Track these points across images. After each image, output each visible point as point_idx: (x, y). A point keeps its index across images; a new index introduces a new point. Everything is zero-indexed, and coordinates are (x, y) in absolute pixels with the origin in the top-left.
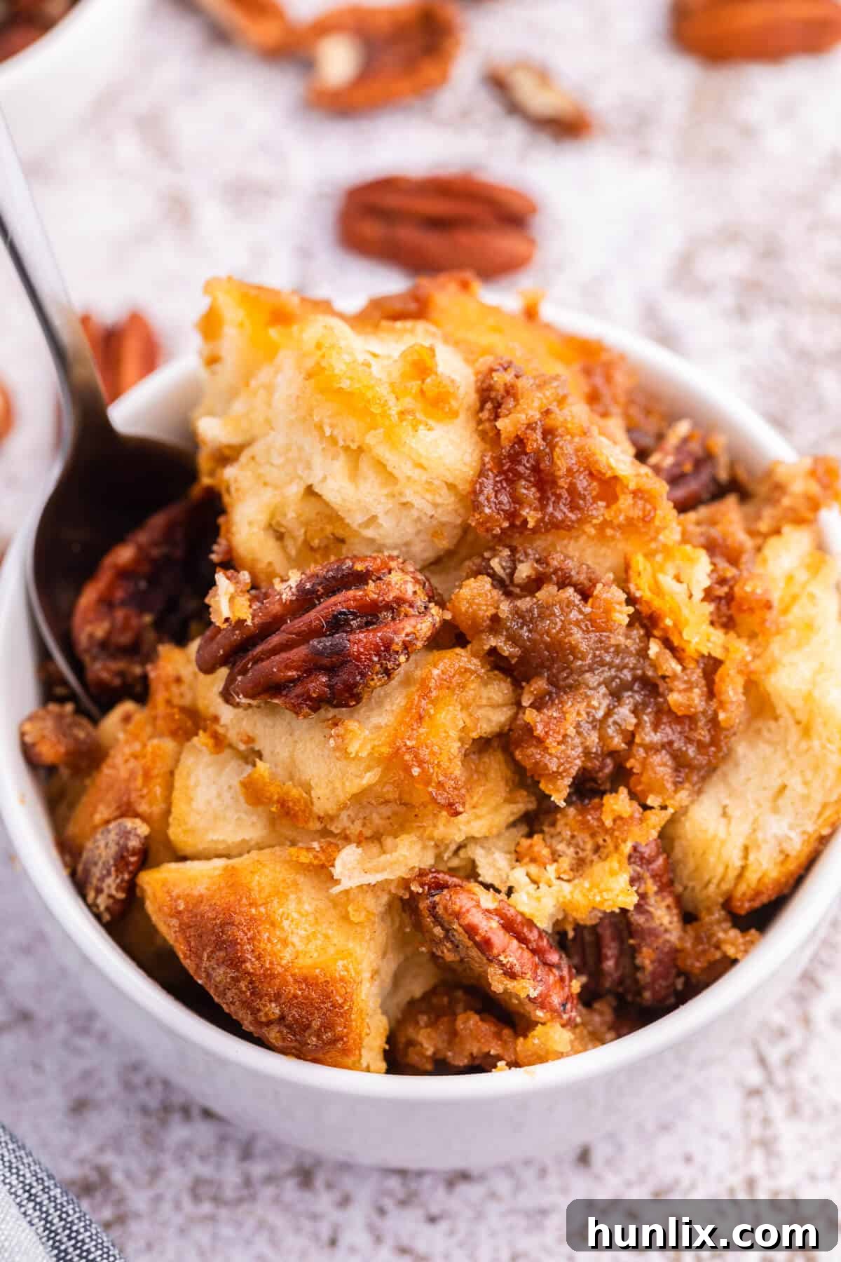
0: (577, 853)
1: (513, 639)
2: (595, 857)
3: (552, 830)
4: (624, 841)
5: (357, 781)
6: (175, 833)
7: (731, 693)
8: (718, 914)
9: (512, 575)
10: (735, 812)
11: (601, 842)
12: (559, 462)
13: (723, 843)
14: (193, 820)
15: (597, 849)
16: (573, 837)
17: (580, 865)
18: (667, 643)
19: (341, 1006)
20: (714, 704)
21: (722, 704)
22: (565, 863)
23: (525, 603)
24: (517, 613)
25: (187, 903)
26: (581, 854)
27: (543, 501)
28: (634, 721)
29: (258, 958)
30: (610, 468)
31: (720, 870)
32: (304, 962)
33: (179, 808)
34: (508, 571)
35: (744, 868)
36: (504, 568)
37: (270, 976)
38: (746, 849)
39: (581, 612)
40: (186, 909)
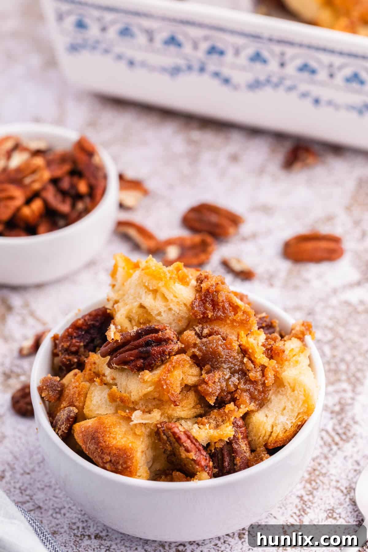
0: (216, 423)
1: (200, 350)
2: (222, 423)
3: (209, 417)
4: (231, 417)
5: (146, 390)
6: (86, 411)
7: (270, 375)
8: (263, 448)
9: (202, 333)
10: (270, 415)
11: (224, 418)
12: (220, 298)
13: (265, 423)
14: (92, 407)
15: (223, 421)
16: (215, 418)
17: (217, 426)
18: (250, 359)
19: (129, 456)
20: (264, 378)
21: (266, 379)
22: (212, 425)
23: (204, 340)
24: (202, 343)
25: (85, 429)
26: (218, 423)
27: (214, 309)
28: (238, 382)
29: (105, 442)
30: (236, 302)
31: (264, 432)
32: (119, 444)
33: (88, 403)
34: (201, 331)
35: (272, 432)
36: (199, 330)
37: (108, 447)
38: (273, 427)
39: (222, 342)
40: (84, 431)
